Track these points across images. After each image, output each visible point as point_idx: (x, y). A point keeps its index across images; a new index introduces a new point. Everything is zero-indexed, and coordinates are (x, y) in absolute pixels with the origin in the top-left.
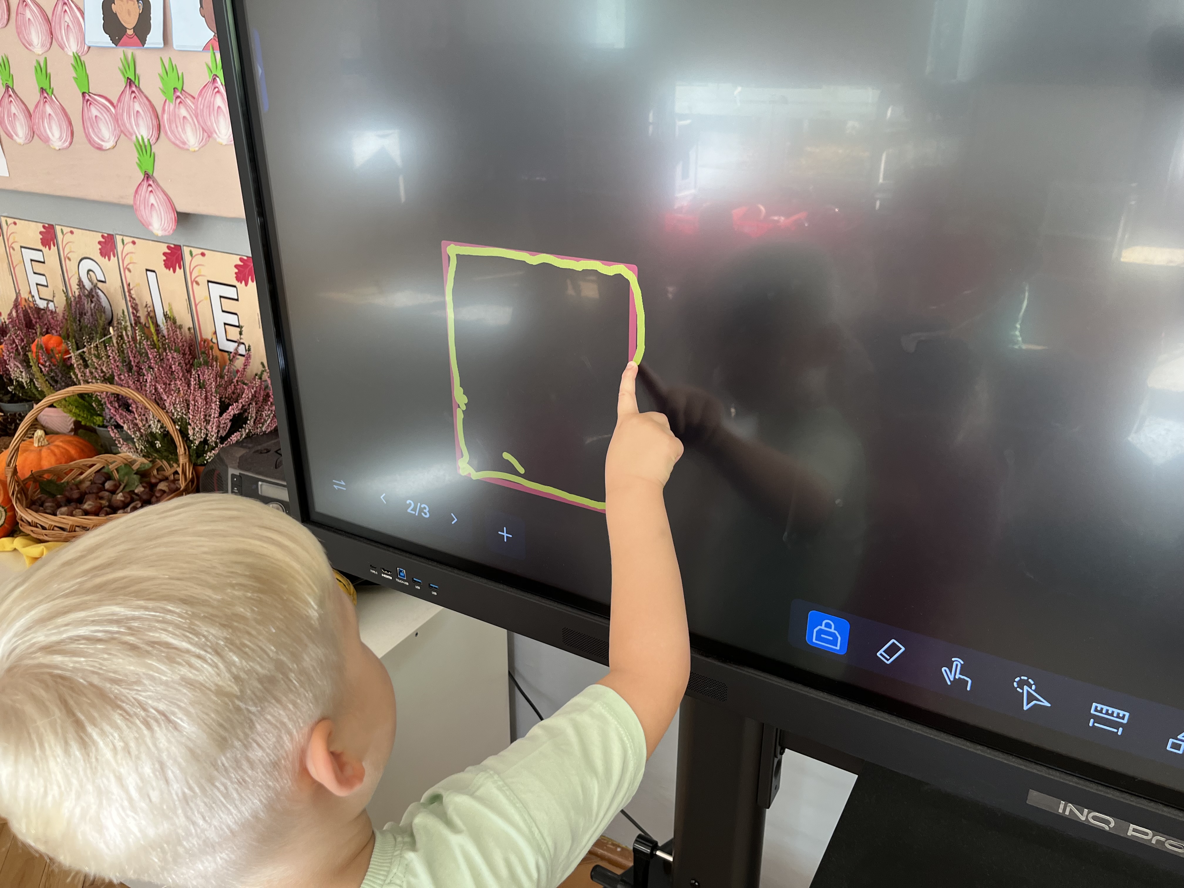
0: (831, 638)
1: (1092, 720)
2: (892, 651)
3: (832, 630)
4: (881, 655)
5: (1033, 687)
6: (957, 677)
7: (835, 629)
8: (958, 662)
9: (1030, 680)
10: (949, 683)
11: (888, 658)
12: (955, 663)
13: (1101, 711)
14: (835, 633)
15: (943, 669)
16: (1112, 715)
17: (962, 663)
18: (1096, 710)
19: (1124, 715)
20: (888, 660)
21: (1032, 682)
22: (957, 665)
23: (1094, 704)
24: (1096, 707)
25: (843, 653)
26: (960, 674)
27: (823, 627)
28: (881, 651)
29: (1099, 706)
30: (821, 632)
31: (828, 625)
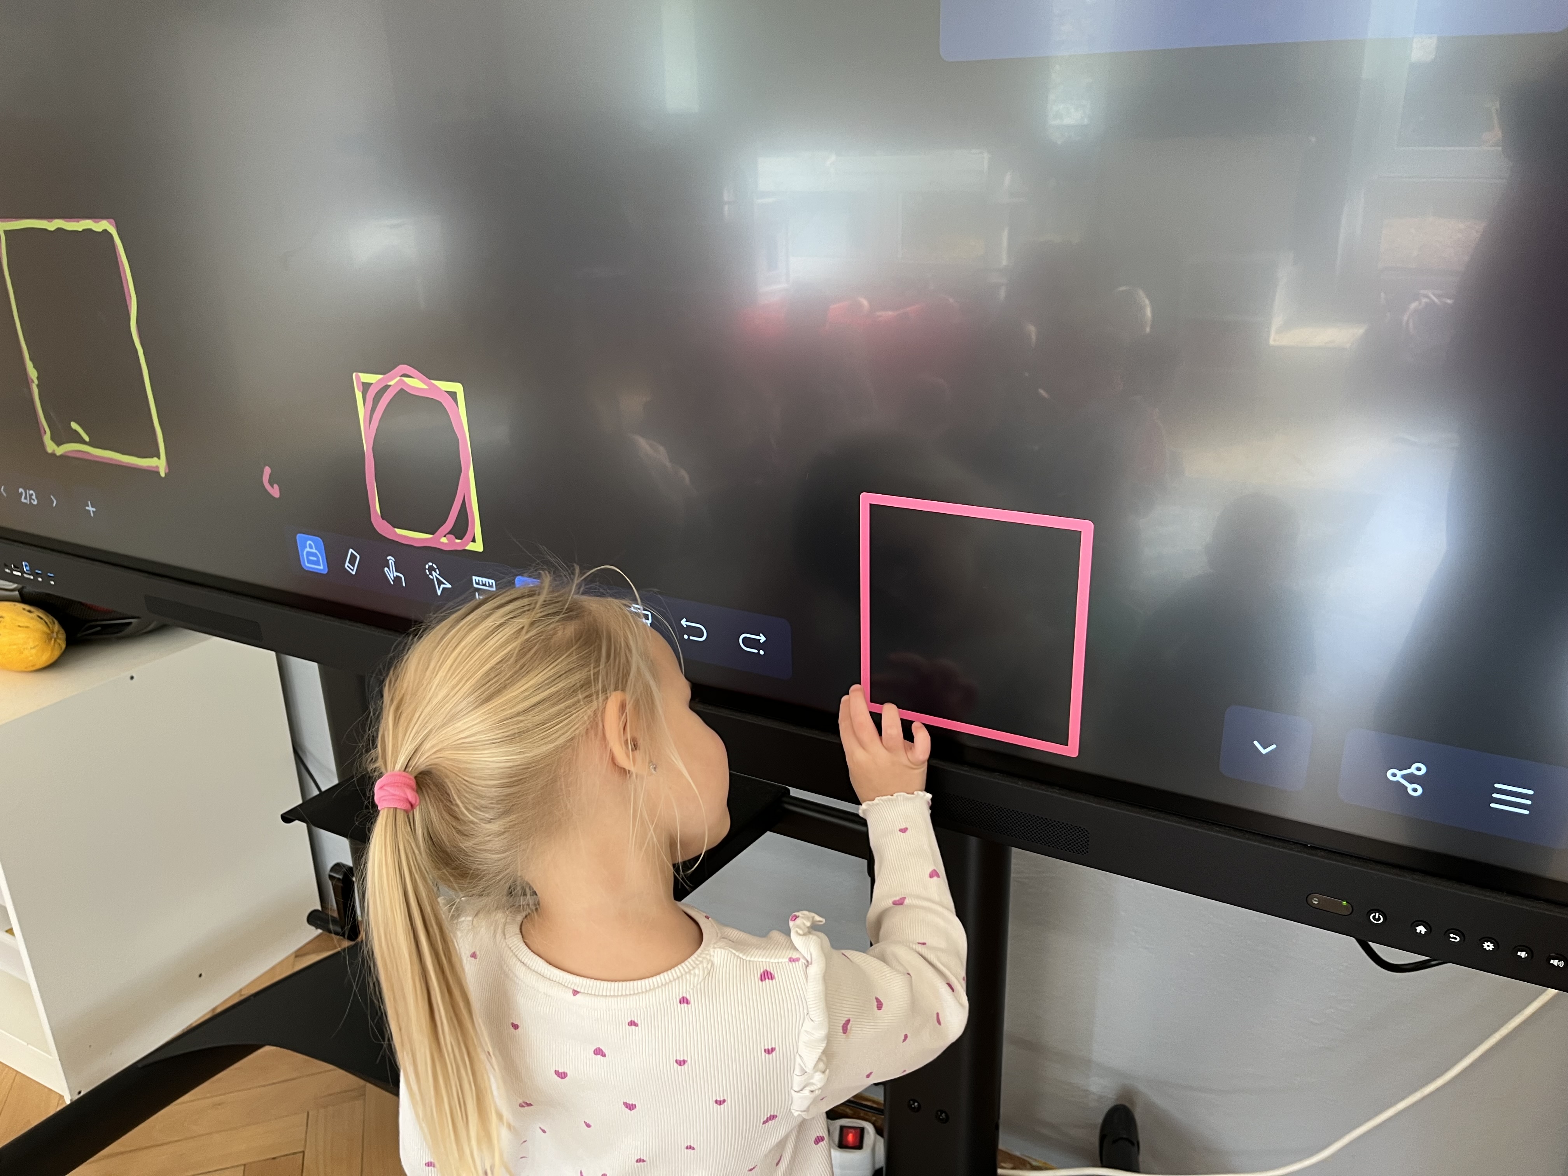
0: (315, 559)
1: (477, 594)
2: (352, 562)
3: (314, 551)
4: (348, 566)
5: (437, 571)
6: (395, 576)
7: (316, 549)
8: (391, 560)
9: (434, 566)
10: (392, 583)
11: (352, 568)
12: (390, 561)
13: (478, 584)
14: (316, 553)
15: (386, 569)
16: (484, 585)
17: (394, 560)
18: (477, 584)
19: (492, 583)
20: (353, 570)
21: (435, 567)
22: (392, 563)
23: (474, 578)
24: (475, 580)
25: (326, 572)
26: (396, 571)
27: (308, 549)
28: (347, 564)
29: (477, 578)
30: (309, 554)
31: (311, 547)
